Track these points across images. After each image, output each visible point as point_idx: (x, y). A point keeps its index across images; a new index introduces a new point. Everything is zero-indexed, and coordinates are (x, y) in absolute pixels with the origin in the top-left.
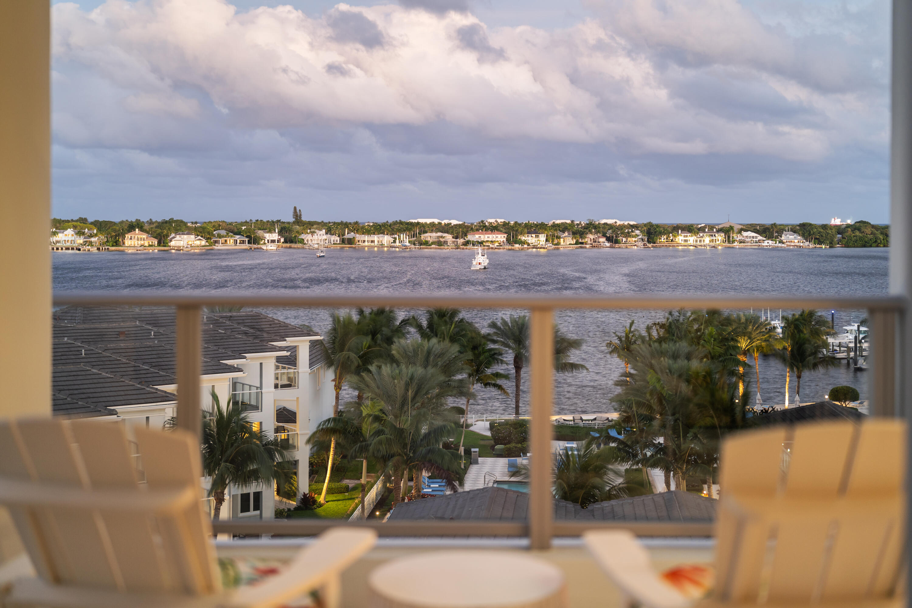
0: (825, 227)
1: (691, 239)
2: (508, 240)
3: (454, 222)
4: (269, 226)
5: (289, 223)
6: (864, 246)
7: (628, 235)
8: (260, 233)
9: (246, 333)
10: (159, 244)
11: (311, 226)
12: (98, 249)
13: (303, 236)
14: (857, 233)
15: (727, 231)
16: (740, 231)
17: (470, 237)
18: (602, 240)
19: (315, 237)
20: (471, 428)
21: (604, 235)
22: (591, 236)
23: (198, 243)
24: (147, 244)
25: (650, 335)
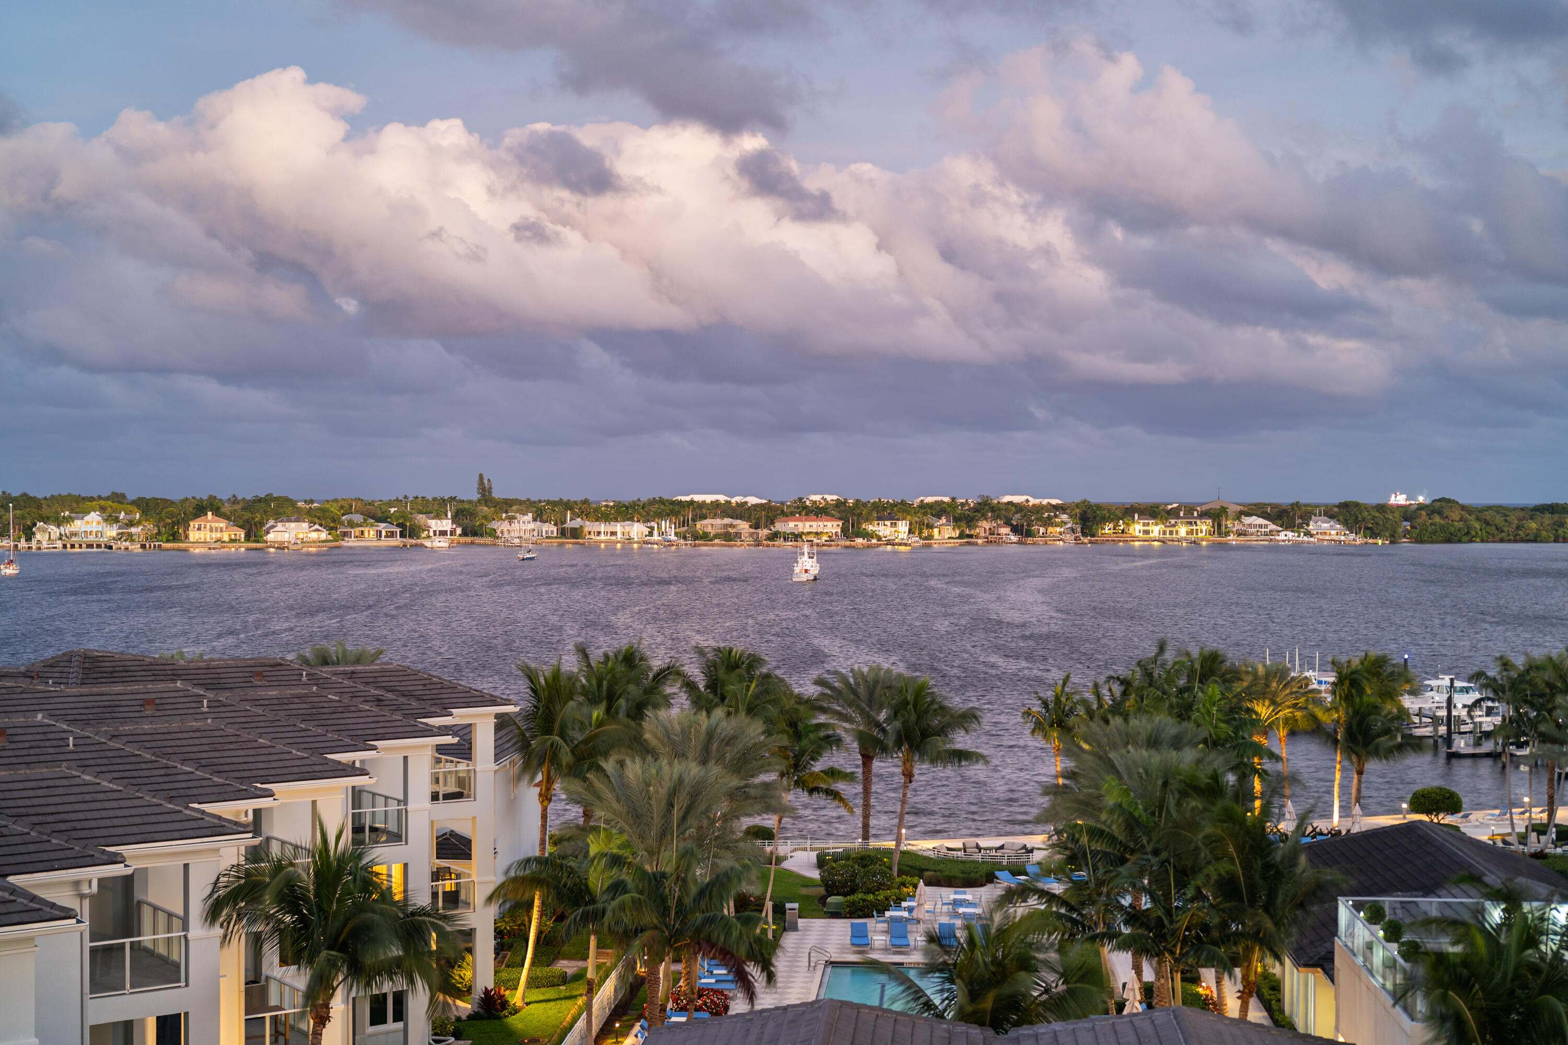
0: (1380, 508)
1: (1156, 530)
2: (844, 530)
3: (752, 500)
4: (436, 508)
5: (469, 502)
6: (1452, 542)
7: (1048, 522)
8: (421, 518)
10: (248, 538)
11: (506, 507)
12: (143, 546)
13: (494, 525)
14: (1437, 519)
15: (1216, 515)
16: (1239, 516)
17: (779, 526)
18: (1005, 530)
19: (515, 524)
20: (786, 865)
21: (1008, 523)
22: (986, 525)
23: (314, 535)
24: (226, 538)
25: (1098, 698)
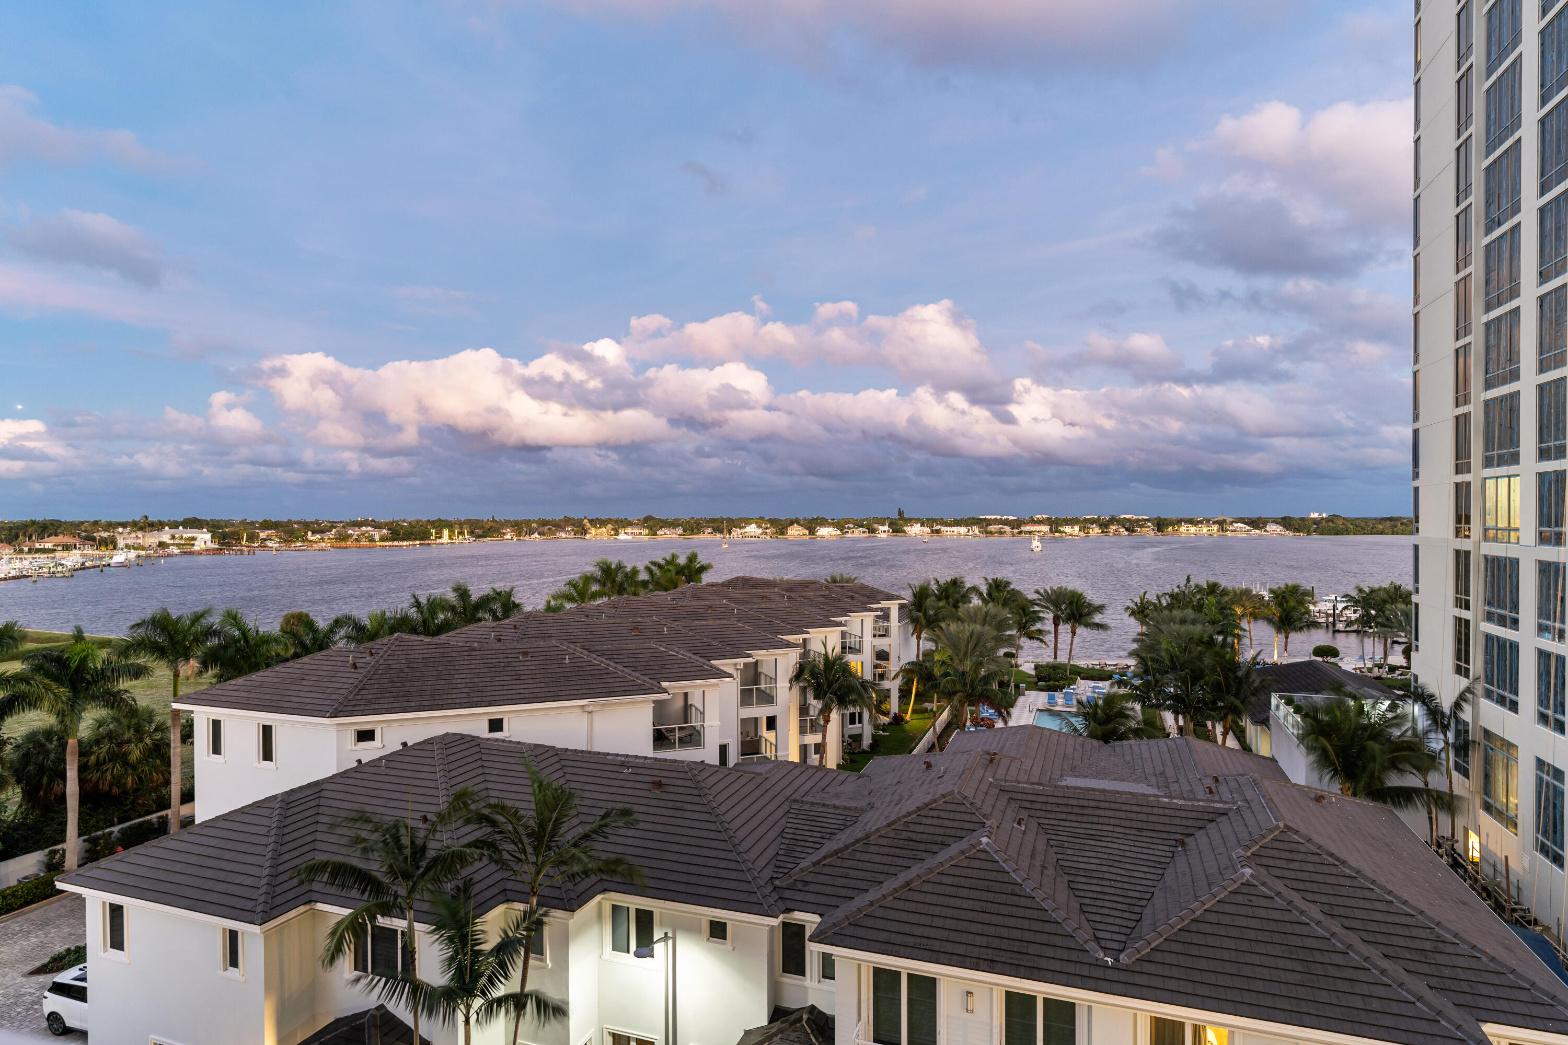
0: (1302, 519)
1: (1192, 529)
2: (1051, 530)
3: (1011, 518)
4: (882, 522)
5: (895, 519)
6: (1337, 534)
7: (1142, 526)
8: (876, 526)
9: (852, 597)
10: (810, 533)
11: (910, 521)
12: (771, 537)
13: (905, 528)
14: (1331, 524)
15: (1221, 523)
16: (1231, 523)
17: (1023, 528)
18: (1122, 530)
19: (913, 528)
20: (1021, 668)
21: (1123, 527)
22: (1114, 528)
23: (835, 533)
24: (801, 534)
25: (1160, 602)
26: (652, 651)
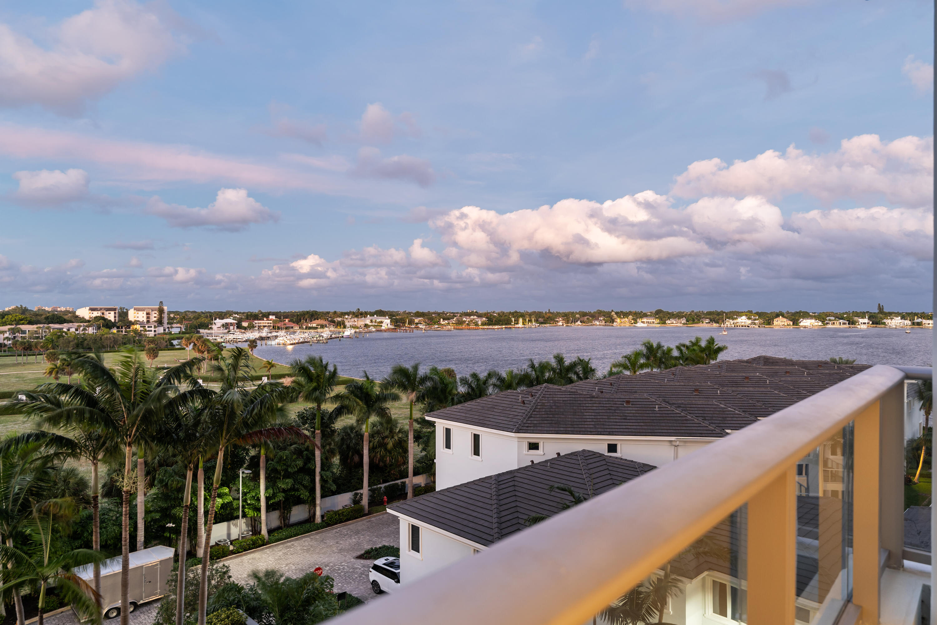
4: (862, 315)
5: (875, 313)
8: (856, 318)
10: (793, 324)
11: (890, 315)
12: (759, 327)
13: (885, 321)
19: (893, 321)
23: (817, 324)
24: (786, 324)
26: (715, 406)
